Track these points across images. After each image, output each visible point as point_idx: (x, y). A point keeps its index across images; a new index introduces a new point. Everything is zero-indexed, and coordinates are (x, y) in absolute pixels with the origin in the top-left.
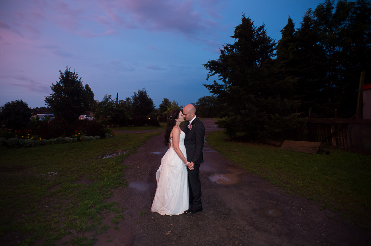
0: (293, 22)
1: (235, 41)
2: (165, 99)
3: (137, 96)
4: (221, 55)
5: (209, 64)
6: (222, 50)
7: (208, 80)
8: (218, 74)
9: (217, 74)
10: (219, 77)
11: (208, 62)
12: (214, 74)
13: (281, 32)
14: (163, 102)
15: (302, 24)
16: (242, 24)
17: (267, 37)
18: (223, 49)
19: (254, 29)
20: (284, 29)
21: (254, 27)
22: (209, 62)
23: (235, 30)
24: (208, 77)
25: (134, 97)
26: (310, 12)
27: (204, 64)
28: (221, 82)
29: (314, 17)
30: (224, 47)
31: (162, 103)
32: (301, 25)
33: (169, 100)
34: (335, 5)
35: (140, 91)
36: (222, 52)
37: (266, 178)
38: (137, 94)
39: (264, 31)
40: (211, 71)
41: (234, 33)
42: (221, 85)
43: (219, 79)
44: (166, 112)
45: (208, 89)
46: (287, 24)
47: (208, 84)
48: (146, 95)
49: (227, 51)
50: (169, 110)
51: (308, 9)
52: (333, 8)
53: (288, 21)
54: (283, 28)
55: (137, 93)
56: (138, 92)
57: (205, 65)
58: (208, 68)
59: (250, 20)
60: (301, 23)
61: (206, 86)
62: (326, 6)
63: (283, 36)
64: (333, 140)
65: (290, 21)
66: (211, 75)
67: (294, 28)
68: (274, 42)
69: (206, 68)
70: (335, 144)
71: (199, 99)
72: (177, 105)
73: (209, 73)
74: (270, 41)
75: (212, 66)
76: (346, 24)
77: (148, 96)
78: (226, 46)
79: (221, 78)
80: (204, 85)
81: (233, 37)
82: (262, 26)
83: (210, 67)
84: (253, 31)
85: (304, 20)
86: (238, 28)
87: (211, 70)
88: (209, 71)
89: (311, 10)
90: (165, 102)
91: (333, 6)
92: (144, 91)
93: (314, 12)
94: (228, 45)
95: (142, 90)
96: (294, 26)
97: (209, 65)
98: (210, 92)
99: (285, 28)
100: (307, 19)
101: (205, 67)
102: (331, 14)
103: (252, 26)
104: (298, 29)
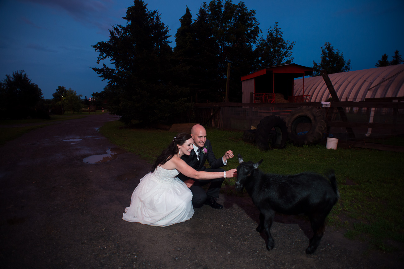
0: (191, 12)
1: (128, 23)
2: (60, 88)
3: (12, 80)
4: (111, 37)
5: (98, 45)
6: (111, 31)
7: (98, 64)
8: (110, 58)
9: (108, 57)
10: (111, 61)
11: (97, 43)
12: (105, 58)
13: (180, 21)
14: (57, 90)
15: (199, 16)
16: (134, 5)
17: (161, 23)
18: (112, 29)
19: (148, 13)
20: (182, 19)
21: (148, 10)
22: (99, 43)
23: (127, 11)
24: (99, 60)
25: (6, 81)
26: (205, 6)
27: (93, 45)
28: (113, 67)
29: (208, 12)
30: (113, 28)
31: (55, 92)
32: (197, 16)
33: (66, 88)
34: (223, 4)
35: (16, 73)
36: (112, 33)
37: (140, 154)
38: (12, 78)
39: (158, 16)
40: (102, 54)
41: (126, 15)
42: (111, 70)
43: (112, 64)
44: (60, 102)
45: (97, 73)
46: (185, 13)
47: (97, 68)
48: (27, 79)
49: (117, 33)
50: (65, 100)
51: (204, 3)
52: (222, 6)
53: (186, 11)
54: (182, 17)
55: (12, 76)
56: (14, 75)
57: (95, 46)
58: (98, 50)
59: (143, 2)
60: (197, 15)
61: (95, 69)
62: (217, 3)
63: (181, 25)
64: (212, 122)
65: (188, 11)
66: (102, 59)
67: (192, 18)
68: (167, 29)
69: (96, 50)
70: (214, 125)
71: (104, 88)
72: (75, 94)
73: (100, 55)
74: (164, 28)
75: (102, 48)
76: (232, 23)
77: (29, 80)
78: (116, 27)
79: (113, 62)
80: (93, 69)
81: (125, 18)
82: (155, 11)
83: (100, 49)
84: (147, 15)
85: (200, 12)
86: (130, 9)
87: (102, 52)
88: (100, 53)
89: (206, 4)
90: (60, 90)
91: (222, 4)
92: (23, 74)
93: (208, 7)
94: (120, 26)
95: (19, 73)
96: (191, 16)
97: (99, 47)
98: (100, 77)
99: (184, 17)
100: (202, 12)
101: (95, 48)
102: (221, 11)
103: (146, 9)
104: (195, 20)
